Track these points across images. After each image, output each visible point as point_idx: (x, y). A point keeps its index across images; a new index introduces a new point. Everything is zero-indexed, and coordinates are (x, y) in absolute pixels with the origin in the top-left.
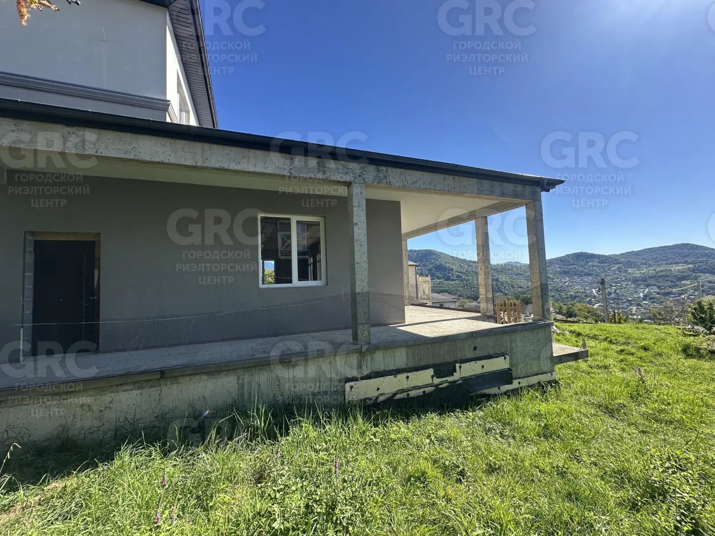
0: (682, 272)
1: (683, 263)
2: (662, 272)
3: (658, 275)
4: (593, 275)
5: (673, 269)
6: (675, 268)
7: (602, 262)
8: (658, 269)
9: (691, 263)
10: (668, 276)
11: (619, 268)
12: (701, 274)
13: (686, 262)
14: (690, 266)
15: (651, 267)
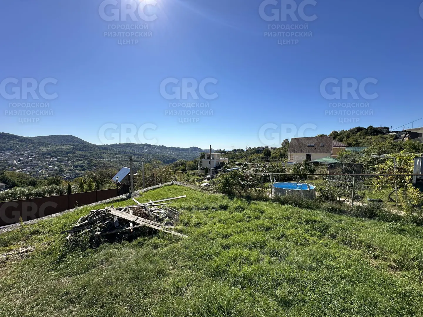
0: (68, 150)
1: (69, 145)
2: (59, 149)
3: (57, 151)
4: (14, 150)
5: (64, 148)
6: (65, 147)
7: (21, 141)
8: (57, 148)
9: (72, 145)
10: (62, 151)
11: (33, 146)
12: (76, 151)
13: (70, 145)
14: (72, 146)
15: (53, 146)
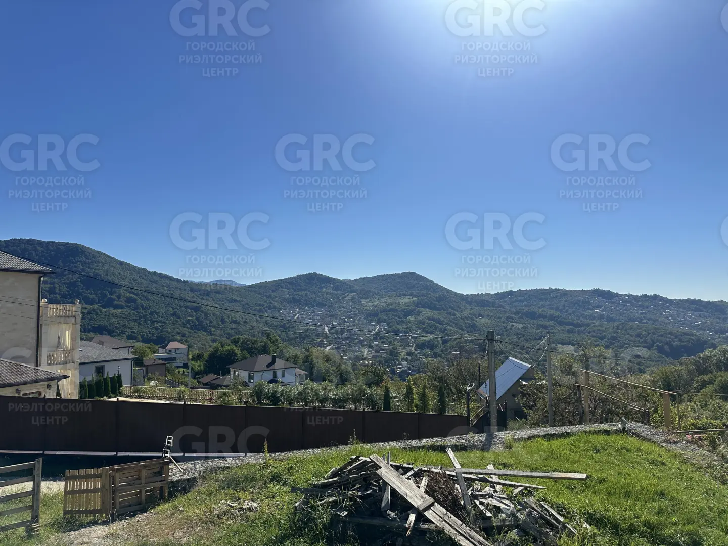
0: (408, 306)
1: (409, 295)
2: (391, 305)
3: (389, 309)
4: (326, 305)
5: (401, 301)
6: (404, 301)
7: (336, 288)
8: (389, 301)
9: (415, 296)
10: (397, 310)
11: (353, 298)
12: (423, 309)
13: (411, 295)
14: (415, 299)
15: (382, 298)
